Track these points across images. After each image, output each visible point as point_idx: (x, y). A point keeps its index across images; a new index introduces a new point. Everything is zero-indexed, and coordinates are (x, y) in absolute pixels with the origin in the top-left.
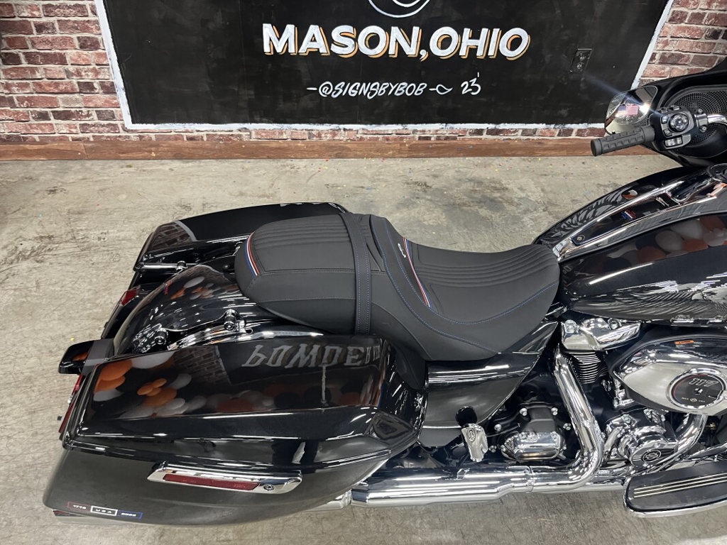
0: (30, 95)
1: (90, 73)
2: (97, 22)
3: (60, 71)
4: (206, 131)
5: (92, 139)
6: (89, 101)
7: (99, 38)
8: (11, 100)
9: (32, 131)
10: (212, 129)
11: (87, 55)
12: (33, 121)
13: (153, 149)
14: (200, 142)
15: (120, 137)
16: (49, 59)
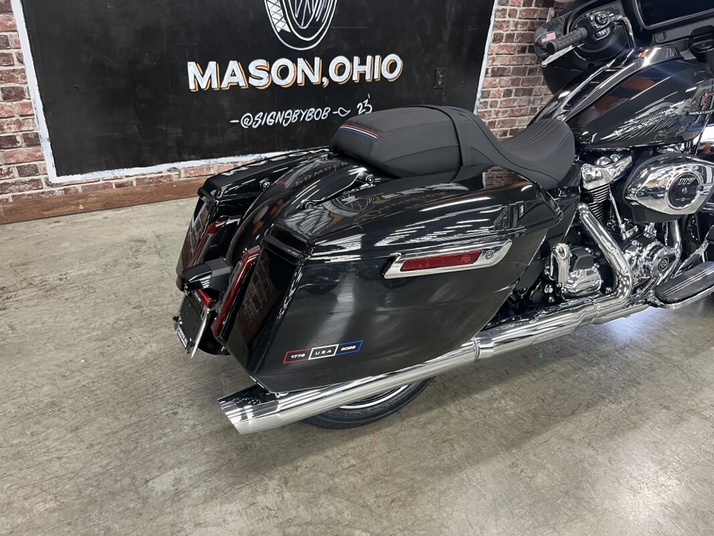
1: (13, 126)
2: (23, 71)
4: (136, 175)
5: (11, 200)
6: (10, 157)
7: (25, 87)
10: (141, 173)
11: (10, 107)
13: (81, 201)
14: (130, 187)
15: (43, 193)
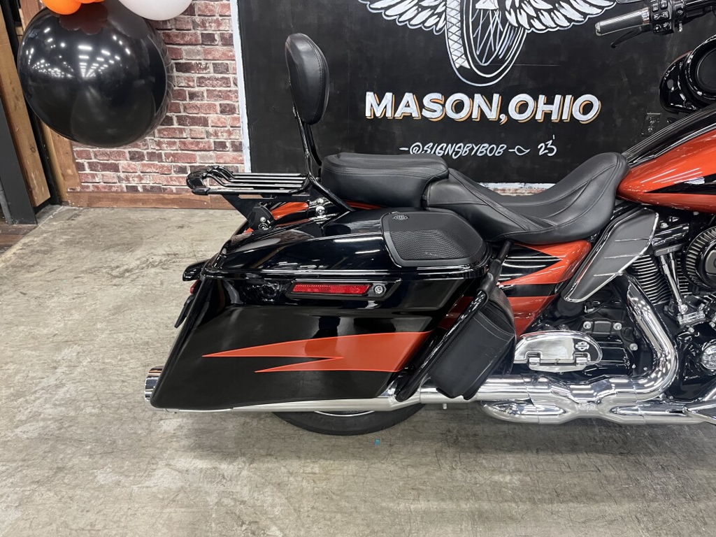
0: (176, 152)
1: (225, 134)
2: (236, 92)
3: (202, 132)
6: (221, 158)
7: (236, 104)
8: (160, 156)
9: (171, 183)
11: (225, 119)
12: (174, 175)
16: (195, 121)
